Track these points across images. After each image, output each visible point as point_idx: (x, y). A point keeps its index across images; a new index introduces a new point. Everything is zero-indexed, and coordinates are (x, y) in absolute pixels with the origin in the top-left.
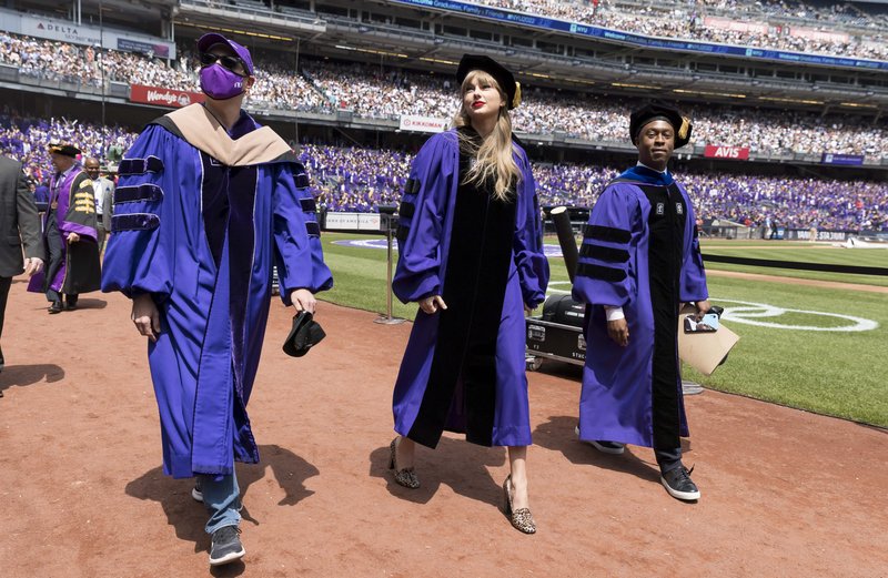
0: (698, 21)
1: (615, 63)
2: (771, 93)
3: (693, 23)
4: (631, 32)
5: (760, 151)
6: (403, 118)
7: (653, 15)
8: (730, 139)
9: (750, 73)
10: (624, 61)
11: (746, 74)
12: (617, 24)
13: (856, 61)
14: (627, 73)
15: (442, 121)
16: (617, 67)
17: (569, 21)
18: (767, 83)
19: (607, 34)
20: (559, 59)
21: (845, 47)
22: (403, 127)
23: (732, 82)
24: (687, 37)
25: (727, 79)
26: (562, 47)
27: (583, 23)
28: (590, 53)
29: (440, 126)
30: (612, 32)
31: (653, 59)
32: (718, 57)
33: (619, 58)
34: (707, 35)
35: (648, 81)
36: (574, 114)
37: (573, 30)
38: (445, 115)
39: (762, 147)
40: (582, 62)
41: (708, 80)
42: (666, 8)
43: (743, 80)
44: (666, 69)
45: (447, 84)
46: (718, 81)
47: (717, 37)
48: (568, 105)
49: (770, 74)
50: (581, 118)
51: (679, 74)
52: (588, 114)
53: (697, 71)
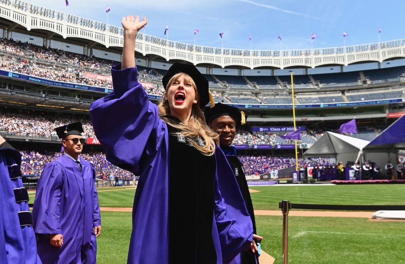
0: (80, 74)
1: (37, 94)
3: (78, 75)
4: (44, 78)
7: (57, 70)
10: (42, 93)
12: (36, 73)
13: (156, 97)
14: (44, 99)
16: (38, 96)
17: (8, 71)
19: (30, 79)
20: (3, 91)
21: (152, 90)
24: (75, 82)
26: (5, 85)
27: (16, 72)
28: (22, 88)
30: (33, 77)
31: (58, 93)
32: (91, 92)
33: (39, 92)
34: (85, 81)
35: (56, 104)
36: (13, 121)
37: (10, 75)
40: (17, 93)
41: (87, 104)
42: (64, 66)
44: (65, 98)
47: (91, 82)
48: (11, 117)
50: (17, 124)
51: (72, 101)
52: (22, 121)
53: (81, 99)
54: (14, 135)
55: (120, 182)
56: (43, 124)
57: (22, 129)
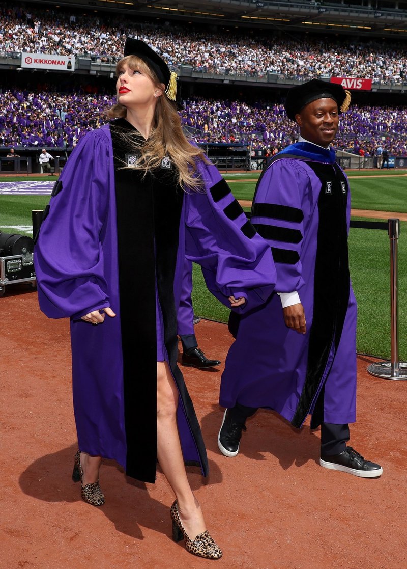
2: (394, 24)
5: (382, 82)
6: (24, 55)
8: (354, 71)
9: (373, 6)
11: (370, 6)
14: (255, 6)
15: (65, 59)
18: (389, 15)
22: (24, 65)
23: (356, 15)
25: (351, 11)
29: (63, 63)
35: (276, 14)
36: (203, 48)
38: (69, 52)
39: (384, 78)
41: (333, 13)
43: (367, 13)
45: (73, 18)
46: (343, 13)
48: (198, 39)
49: (393, 6)
50: (209, 52)
51: (305, 7)
52: (217, 47)
53: (322, 4)
54: (206, 72)
55: (392, 162)
56: (254, 52)
57: (217, 61)
